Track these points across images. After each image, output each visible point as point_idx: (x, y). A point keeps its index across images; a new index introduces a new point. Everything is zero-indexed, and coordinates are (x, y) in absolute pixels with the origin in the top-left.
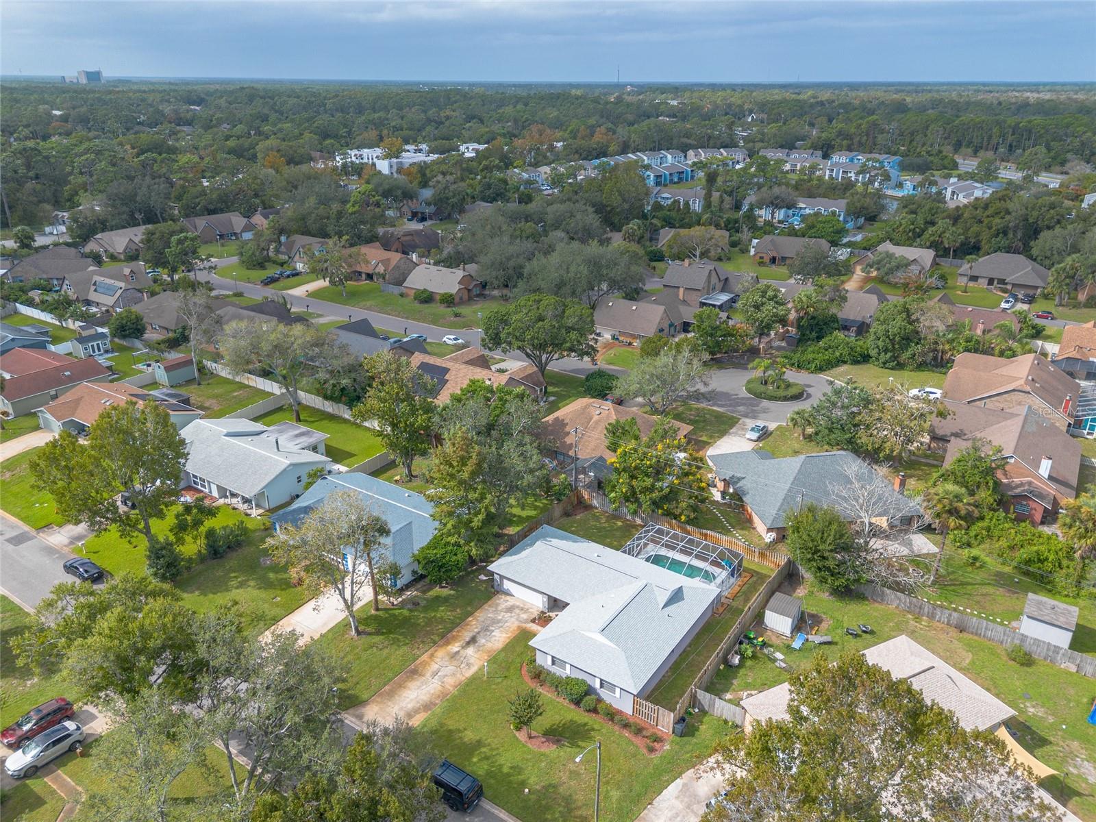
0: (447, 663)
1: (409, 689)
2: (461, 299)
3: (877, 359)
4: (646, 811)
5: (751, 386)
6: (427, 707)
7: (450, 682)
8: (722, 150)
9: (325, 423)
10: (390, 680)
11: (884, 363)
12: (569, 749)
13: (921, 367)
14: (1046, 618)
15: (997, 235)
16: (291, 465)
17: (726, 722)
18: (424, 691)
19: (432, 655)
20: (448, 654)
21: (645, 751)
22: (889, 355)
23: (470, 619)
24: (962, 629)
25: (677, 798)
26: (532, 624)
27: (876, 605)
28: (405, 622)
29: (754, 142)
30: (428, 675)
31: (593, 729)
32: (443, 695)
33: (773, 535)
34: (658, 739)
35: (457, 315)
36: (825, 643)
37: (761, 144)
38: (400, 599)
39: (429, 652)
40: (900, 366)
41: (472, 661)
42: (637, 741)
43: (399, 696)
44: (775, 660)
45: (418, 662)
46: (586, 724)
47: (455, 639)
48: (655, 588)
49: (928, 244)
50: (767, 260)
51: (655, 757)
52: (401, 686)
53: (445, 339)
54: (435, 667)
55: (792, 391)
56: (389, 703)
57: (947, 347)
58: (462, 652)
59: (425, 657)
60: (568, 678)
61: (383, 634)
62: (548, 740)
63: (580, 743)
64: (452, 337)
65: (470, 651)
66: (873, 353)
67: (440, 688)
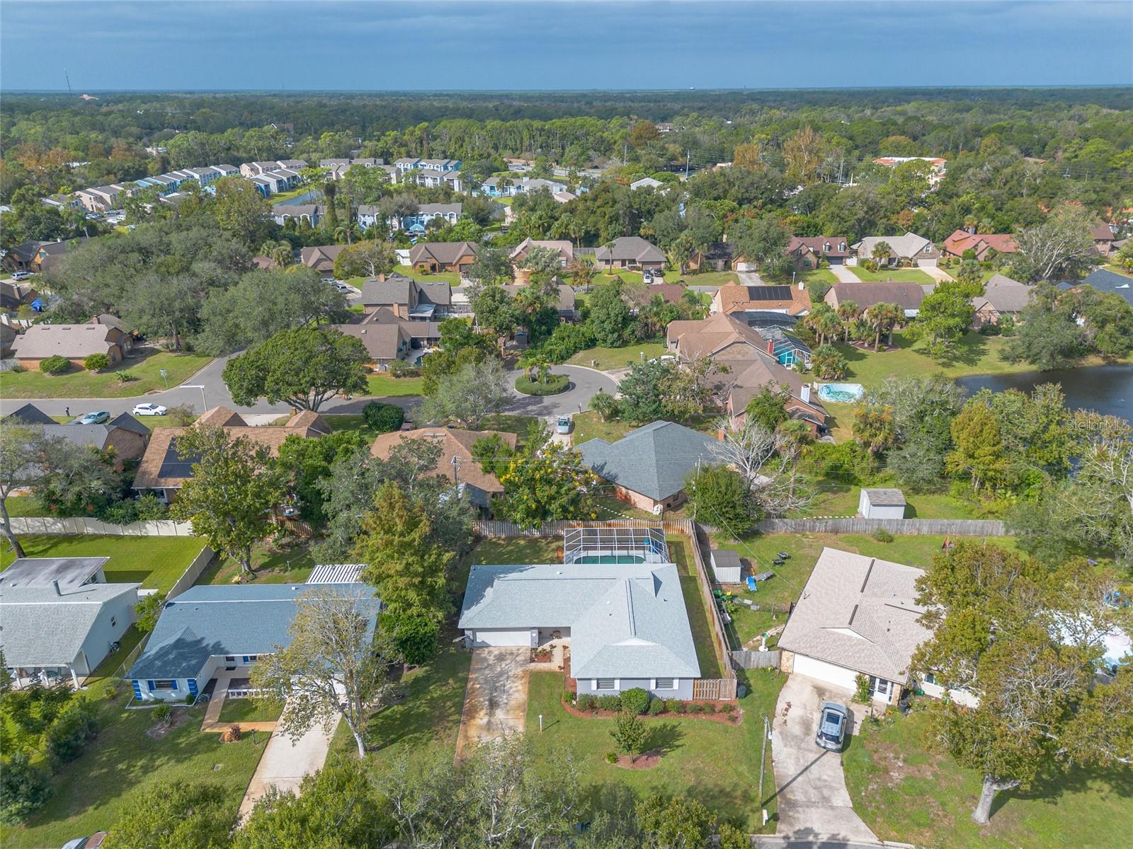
2: (114, 359)
3: (605, 341)
5: (524, 386)
8: (278, 162)
9: (64, 546)
11: (612, 343)
12: (673, 753)
13: (639, 341)
14: (886, 502)
15: (611, 223)
16: (105, 604)
17: (764, 669)
21: (729, 723)
22: (616, 335)
23: (469, 685)
24: (836, 531)
25: (785, 746)
26: (533, 664)
27: (771, 535)
28: (406, 718)
29: (308, 153)
31: (675, 727)
33: (660, 506)
34: (729, 708)
35: (127, 379)
36: (769, 578)
37: (318, 155)
40: (625, 343)
41: (511, 723)
42: (716, 718)
44: (748, 607)
46: (665, 726)
47: (473, 710)
48: (638, 581)
49: (557, 236)
50: (427, 267)
51: (740, 722)
53: (136, 410)
55: (563, 383)
57: (655, 319)
60: (622, 693)
61: (393, 741)
62: (649, 756)
63: (677, 743)
64: (147, 405)
65: (500, 714)
66: (598, 336)
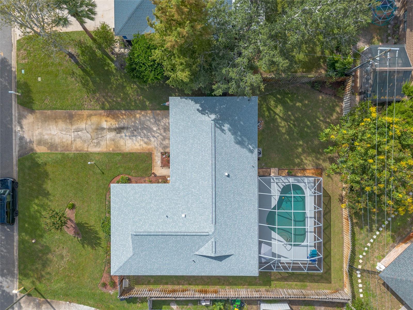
0: (90, 130)
1: (57, 126)
4: (64, 302)
6: (52, 146)
7: (78, 144)
10: (56, 109)
18: (61, 135)
19: (90, 116)
20: (98, 125)
30: (74, 127)
32: (66, 147)
38: (122, 50)
39: (91, 112)
41: (102, 143)
43: (48, 125)
45: (80, 112)
47: (115, 117)
52: (55, 119)
54: (83, 125)
56: (40, 124)
58: (105, 131)
59: (86, 113)
67: (70, 142)
